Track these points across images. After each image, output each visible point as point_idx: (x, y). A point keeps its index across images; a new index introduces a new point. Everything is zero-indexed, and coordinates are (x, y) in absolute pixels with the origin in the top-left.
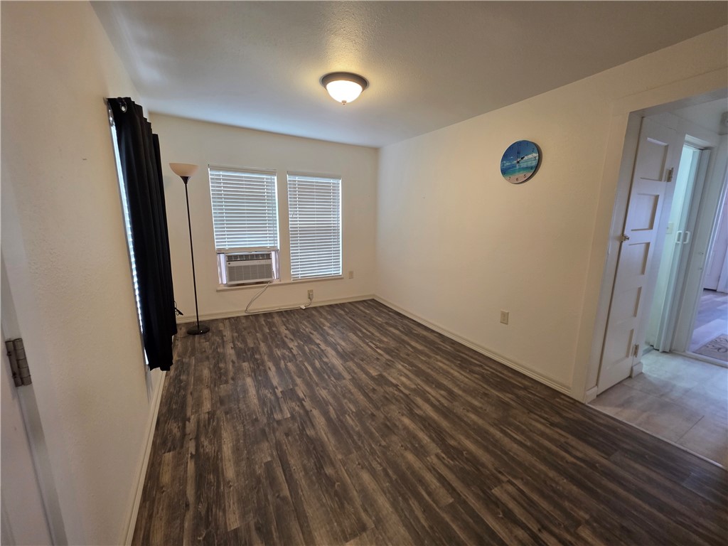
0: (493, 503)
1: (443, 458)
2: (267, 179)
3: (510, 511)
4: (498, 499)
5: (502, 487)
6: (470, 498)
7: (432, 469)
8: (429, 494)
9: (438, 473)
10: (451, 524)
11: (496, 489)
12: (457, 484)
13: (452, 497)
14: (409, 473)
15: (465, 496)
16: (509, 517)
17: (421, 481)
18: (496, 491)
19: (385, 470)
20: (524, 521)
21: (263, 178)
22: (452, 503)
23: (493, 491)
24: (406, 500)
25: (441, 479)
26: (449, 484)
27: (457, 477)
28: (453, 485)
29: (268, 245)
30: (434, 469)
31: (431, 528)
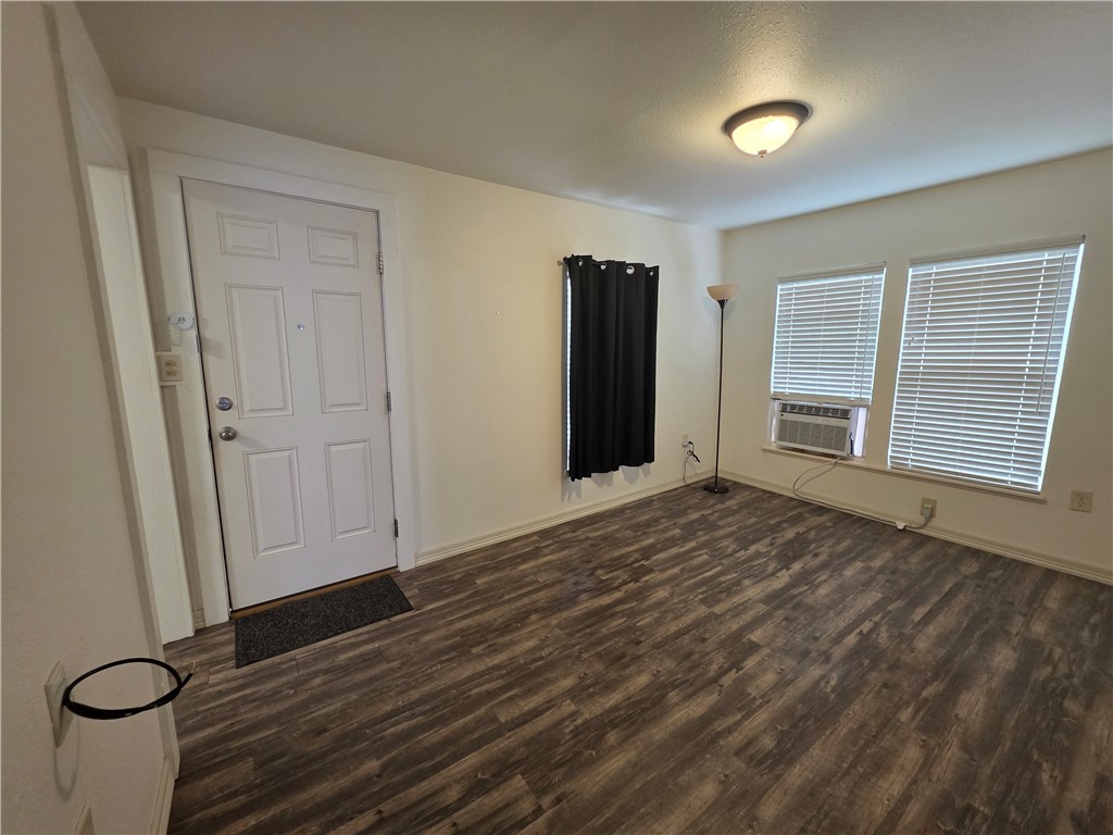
0: (501, 770)
1: (574, 720)
2: (866, 281)
3: (487, 791)
4: (506, 780)
5: (527, 793)
6: (506, 742)
7: (550, 705)
8: (511, 699)
9: (545, 711)
10: (472, 715)
11: (524, 782)
12: (527, 731)
13: (507, 722)
14: (541, 679)
15: (510, 737)
16: (477, 788)
17: (530, 692)
18: (518, 782)
19: (542, 658)
20: (470, 807)
21: (861, 281)
22: (498, 719)
23: (520, 776)
24: (502, 677)
25: (535, 714)
26: (526, 722)
27: (541, 733)
28: (526, 726)
29: (853, 395)
30: (553, 706)
31: (469, 697)
